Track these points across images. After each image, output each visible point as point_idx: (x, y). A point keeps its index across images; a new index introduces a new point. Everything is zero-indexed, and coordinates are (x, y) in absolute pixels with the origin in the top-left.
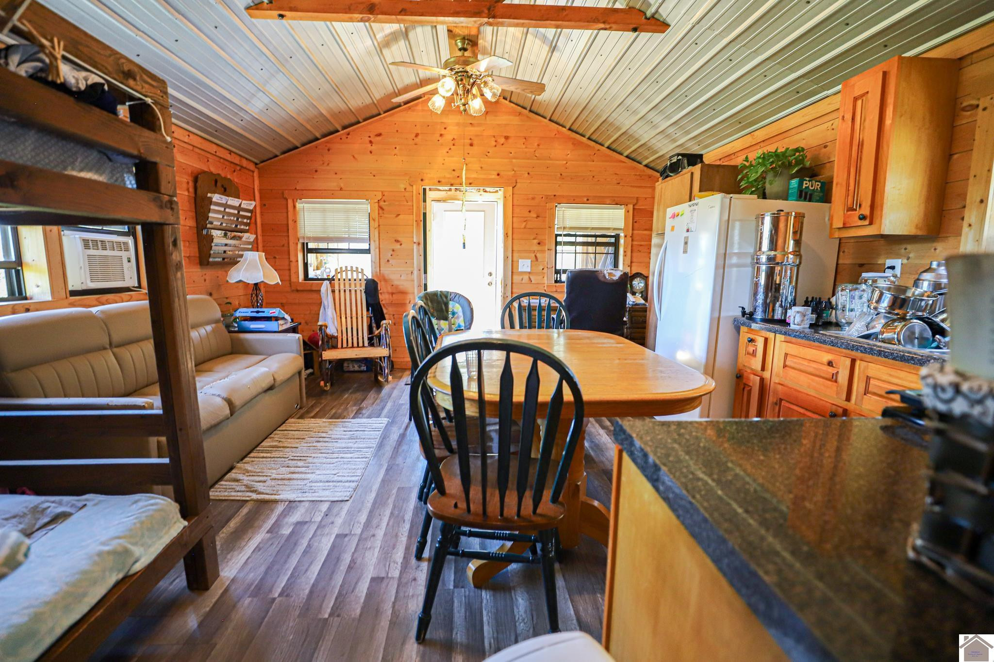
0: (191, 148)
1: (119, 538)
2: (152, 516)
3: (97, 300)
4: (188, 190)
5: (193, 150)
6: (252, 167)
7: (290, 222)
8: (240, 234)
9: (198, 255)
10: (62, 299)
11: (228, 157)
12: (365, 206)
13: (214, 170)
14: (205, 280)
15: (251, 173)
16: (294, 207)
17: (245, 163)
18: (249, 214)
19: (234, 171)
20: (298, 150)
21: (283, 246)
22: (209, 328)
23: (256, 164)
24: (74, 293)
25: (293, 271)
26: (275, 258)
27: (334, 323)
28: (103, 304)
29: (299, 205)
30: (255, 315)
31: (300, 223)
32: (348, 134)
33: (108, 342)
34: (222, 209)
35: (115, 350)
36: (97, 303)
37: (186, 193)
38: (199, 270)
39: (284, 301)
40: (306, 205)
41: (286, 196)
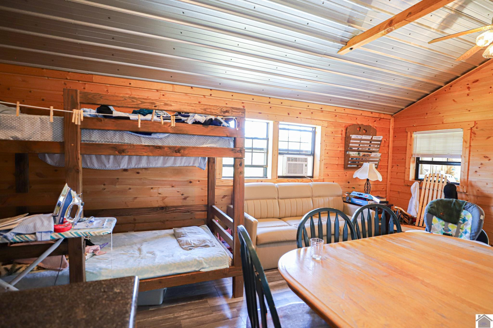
0: (347, 115)
1: (203, 258)
2: (218, 258)
3: (287, 180)
4: (342, 134)
5: (347, 116)
6: (389, 117)
7: (408, 146)
8: (370, 153)
9: (343, 164)
10: (275, 179)
11: (371, 115)
12: (460, 133)
13: (359, 123)
14: (346, 176)
15: (389, 120)
16: (411, 136)
17: (382, 116)
18: (380, 143)
19: (375, 121)
20: (416, 103)
21: (403, 159)
22: (331, 198)
23: (392, 115)
24: (279, 177)
25: (406, 173)
26: (398, 165)
27: (416, 209)
28: (290, 182)
29: (415, 135)
30: (358, 196)
31: (414, 146)
32: (451, 86)
33: (277, 197)
34: (359, 142)
35: (280, 200)
36: (287, 181)
37: (340, 136)
38: (343, 171)
39: (400, 191)
40: (418, 135)
41: (407, 130)
